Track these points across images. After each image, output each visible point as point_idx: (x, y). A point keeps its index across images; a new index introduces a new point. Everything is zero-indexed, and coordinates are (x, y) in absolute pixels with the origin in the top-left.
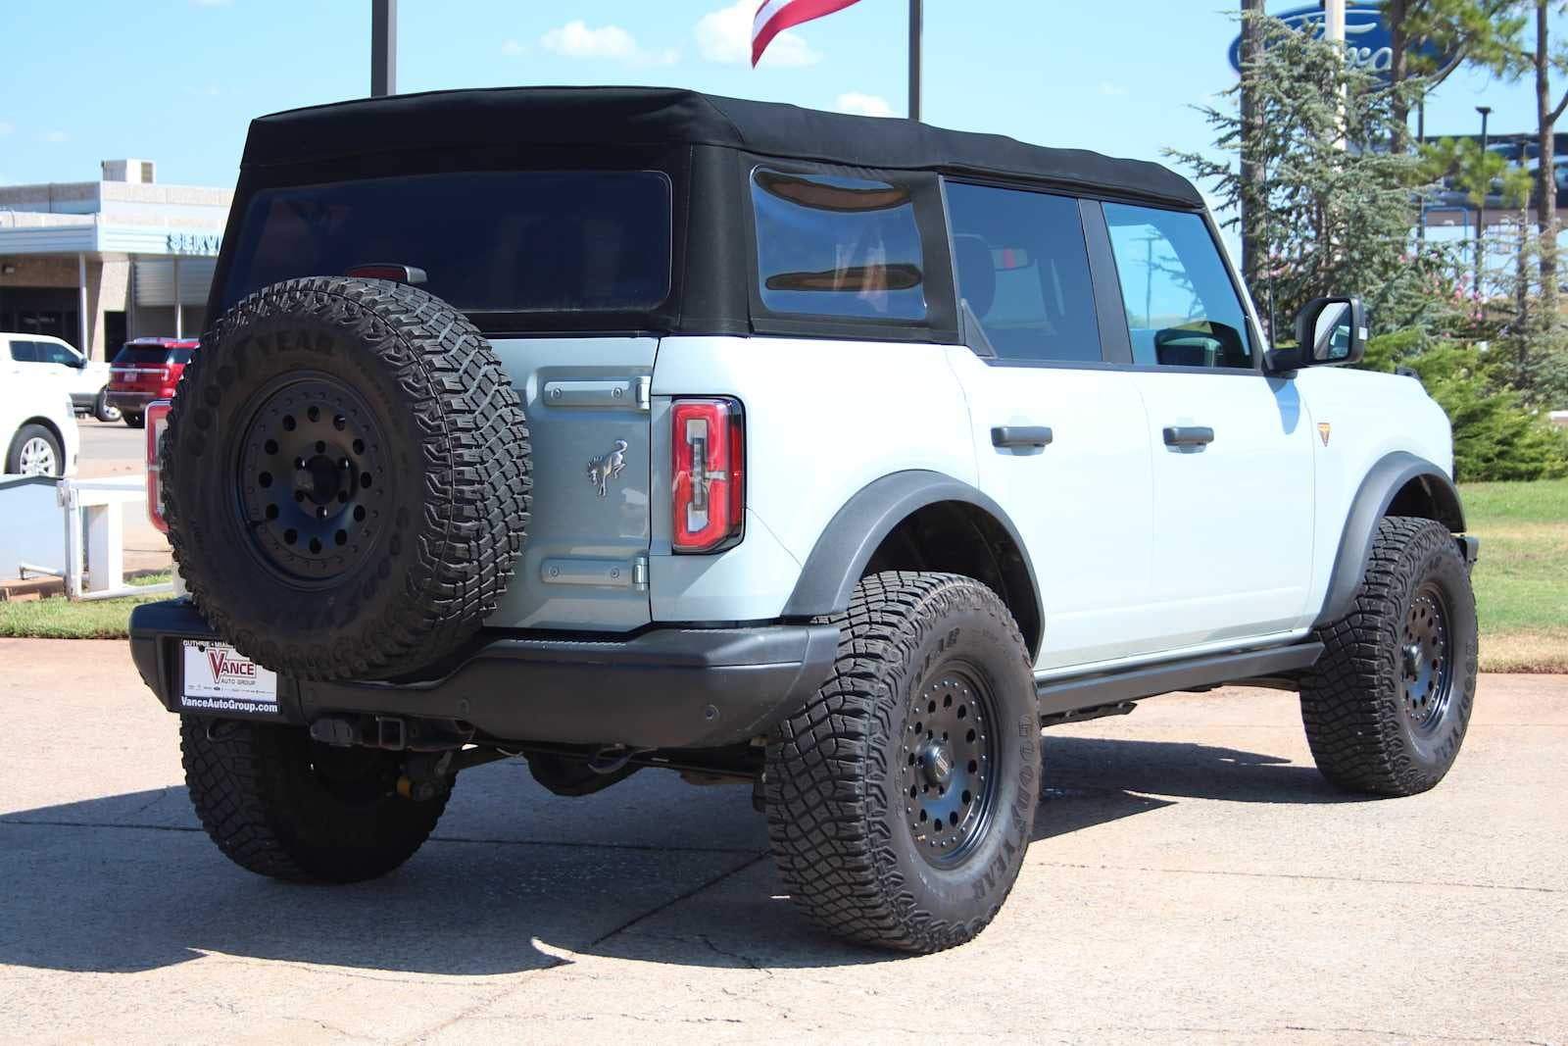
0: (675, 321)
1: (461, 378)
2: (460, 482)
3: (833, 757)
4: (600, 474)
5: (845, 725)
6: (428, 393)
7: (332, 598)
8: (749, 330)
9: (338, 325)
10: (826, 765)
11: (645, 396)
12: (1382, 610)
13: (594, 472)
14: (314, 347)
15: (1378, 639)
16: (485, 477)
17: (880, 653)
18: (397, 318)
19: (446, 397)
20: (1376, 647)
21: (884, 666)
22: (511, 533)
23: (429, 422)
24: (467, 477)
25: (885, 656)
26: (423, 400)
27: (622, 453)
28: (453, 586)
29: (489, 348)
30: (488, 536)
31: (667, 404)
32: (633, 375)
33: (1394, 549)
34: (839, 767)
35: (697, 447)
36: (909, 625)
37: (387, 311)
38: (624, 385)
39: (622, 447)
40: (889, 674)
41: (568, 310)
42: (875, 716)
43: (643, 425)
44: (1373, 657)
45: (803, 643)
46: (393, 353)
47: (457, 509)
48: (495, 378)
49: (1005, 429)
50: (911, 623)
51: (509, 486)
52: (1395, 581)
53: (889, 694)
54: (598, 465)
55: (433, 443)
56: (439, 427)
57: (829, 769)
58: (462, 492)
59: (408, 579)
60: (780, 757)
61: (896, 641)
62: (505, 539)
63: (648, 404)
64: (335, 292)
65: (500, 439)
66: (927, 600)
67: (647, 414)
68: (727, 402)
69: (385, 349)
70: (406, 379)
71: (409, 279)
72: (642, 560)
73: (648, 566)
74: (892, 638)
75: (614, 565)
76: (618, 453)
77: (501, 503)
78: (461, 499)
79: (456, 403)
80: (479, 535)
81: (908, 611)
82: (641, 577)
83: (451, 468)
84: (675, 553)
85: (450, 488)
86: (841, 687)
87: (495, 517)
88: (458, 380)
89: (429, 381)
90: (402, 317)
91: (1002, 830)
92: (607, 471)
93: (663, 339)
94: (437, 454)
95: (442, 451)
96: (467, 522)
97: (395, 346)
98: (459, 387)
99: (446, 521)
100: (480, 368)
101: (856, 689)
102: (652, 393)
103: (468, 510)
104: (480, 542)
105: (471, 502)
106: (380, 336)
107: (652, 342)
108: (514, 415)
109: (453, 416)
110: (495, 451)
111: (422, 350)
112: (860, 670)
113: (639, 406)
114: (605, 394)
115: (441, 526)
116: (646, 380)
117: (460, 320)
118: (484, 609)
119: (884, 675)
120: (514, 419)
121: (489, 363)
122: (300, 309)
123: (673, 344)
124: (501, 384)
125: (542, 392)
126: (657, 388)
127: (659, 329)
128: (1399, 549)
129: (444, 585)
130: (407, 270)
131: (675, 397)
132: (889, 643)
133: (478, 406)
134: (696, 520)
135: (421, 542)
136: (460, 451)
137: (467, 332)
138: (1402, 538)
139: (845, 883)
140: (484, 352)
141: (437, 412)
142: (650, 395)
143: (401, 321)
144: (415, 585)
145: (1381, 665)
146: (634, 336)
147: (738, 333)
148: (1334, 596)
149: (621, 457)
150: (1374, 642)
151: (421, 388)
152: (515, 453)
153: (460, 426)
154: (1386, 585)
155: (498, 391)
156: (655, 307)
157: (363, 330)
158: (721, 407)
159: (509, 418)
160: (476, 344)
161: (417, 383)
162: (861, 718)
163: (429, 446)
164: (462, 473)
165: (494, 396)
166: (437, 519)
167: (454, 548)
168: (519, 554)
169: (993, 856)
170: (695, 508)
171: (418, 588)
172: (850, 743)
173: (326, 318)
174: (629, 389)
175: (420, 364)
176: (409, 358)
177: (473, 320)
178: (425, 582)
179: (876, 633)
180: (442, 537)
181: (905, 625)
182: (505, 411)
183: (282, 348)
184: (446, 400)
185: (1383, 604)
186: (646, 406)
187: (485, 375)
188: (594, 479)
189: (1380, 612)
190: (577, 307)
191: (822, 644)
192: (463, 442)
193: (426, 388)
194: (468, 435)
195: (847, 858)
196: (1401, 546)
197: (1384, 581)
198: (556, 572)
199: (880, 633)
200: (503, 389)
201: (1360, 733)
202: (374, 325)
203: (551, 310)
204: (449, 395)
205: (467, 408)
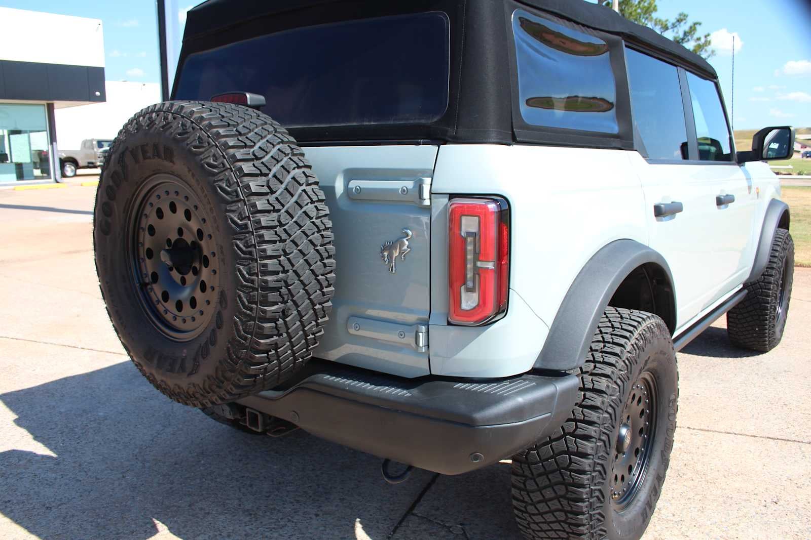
0: (452, 131)
1: (268, 181)
2: (265, 273)
3: (567, 469)
4: (390, 256)
5: (577, 446)
6: (238, 196)
7: (185, 351)
8: (513, 140)
9: (175, 139)
10: (561, 473)
11: (426, 195)
12: (774, 274)
13: (386, 254)
14: (163, 157)
15: (772, 288)
16: (287, 266)
17: (604, 390)
18: (217, 131)
19: (253, 199)
20: (771, 292)
21: (607, 399)
22: (318, 307)
23: (239, 221)
24: (270, 269)
25: (608, 392)
26: (233, 202)
27: (407, 240)
28: (266, 355)
29: (303, 155)
30: (295, 312)
31: (445, 200)
32: (416, 175)
33: (777, 245)
34: (572, 478)
35: (470, 239)
36: (623, 364)
37: (210, 126)
38: (410, 185)
39: (407, 235)
40: (611, 405)
41: (367, 123)
42: (600, 439)
43: (425, 219)
44: (768, 296)
45: (551, 397)
46: (212, 162)
47: (263, 296)
48: (302, 180)
49: (662, 206)
50: (624, 361)
51: (312, 271)
52: (779, 260)
53: (610, 421)
54: (389, 247)
55: (242, 240)
56: (246, 225)
57: (563, 477)
58: (266, 282)
59: (228, 349)
60: (524, 459)
61: (615, 377)
62: (312, 311)
63: (429, 200)
64: (177, 113)
65: (304, 232)
66: (633, 341)
67: (429, 209)
68: (495, 201)
69: (207, 158)
70: (220, 183)
71: (249, 103)
72: (424, 328)
73: (428, 332)
74: (612, 376)
75: (402, 328)
76: (405, 240)
77: (305, 285)
78: (266, 288)
79: (261, 204)
80: (284, 314)
81: (622, 352)
82: (422, 342)
83: (257, 262)
84: (449, 324)
85: (256, 278)
86: (574, 415)
87: (301, 297)
88: (265, 184)
89: (239, 186)
90: (221, 131)
91: (656, 468)
92: (396, 254)
93: (441, 146)
94: (244, 249)
95: (250, 247)
96: (273, 306)
97: (214, 156)
98: (265, 190)
99: (254, 306)
100: (289, 172)
101: (586, 418)
102: (432, 192)
103: (273, 296)
104: (287, 320)
105: (277, 289)
106: (203, 147)
107: (431, 149)
108: (318, 210)
109: (258, 216)
110: (299, 244)
111: (235, 159)
112: (589, 403)
113: (421, 203)
114: (394, 191)
115: (251, 309)
116: (427, 181)
117: (279, 132)
118: (301, 360)
119: (607, 407)
120: (317, 214)
121: (299, 167)
122: (153, 126)
123: (450, 151)
124: (308, 185)
125: (347, 189)
126: (437, 188)
127: (438, 138)
128: (779, 245)
129: (257, 356)
130: (248, 96)
131: (452, 196)
132: (610, 380)
133: (283, 206)
134: (469, 301)
135: (236, 323)
136: (264, 246)
137: (282, 142)
138: (780, 240)
139: (564, 531)
140: (295, 158)
141: (245, 213)
142: (431, 193)
143: (219, 133)
144: (233, 353)
145: (772, 300)
146: (418, 144)
147: (504, 141)
148: (756, 269)
149: (407, 243)
150: (769, 289)
151: (232, 192)
152: (318, 242)
153: (263, 224)
154: (775, 263)
155: (304, 191)
156: (435, 120)
157: (191, 143)
158: (492, 207)
159: (313, 214)
160: (288, 151)
161: (229, 187)
162: (590, 442)
163: (238, 242)
164: (265, 265)
165: (300, 195)
166: (247, 303)
167: (262, 328)
168: (327, 319)
169: (651, 487)
170: (469, 290)
171: (237, 357)
172: (580, 461)
173: (168, 133)
174: (414, 187)
175: (232, 171)
176: (224, 165)
177: (291, 132)
178: (242, 353)
179: (600, 371)
180: (254, 319)
181: (621, 364)
182: (310, 208)
183: (145, 158)
184: (253, 201)
185: (774, 272)
186: (427, 203)
187: (293, 178)
188: (386, 259)
189: (773, 275)
190: (374, 121)
191: (566, 393)
192: (267, 238)
193: (236, 191)
194: (272, 232)
195: (570, 515)
196: (780, 244)
197: (774, 261)
198: (358, 328)
199: (603, 372)
200: (309, 189)
201: (757, 329)
202: (199, 137)
203: (355, 124)
204: (256, 197)
205: (272, 208)
